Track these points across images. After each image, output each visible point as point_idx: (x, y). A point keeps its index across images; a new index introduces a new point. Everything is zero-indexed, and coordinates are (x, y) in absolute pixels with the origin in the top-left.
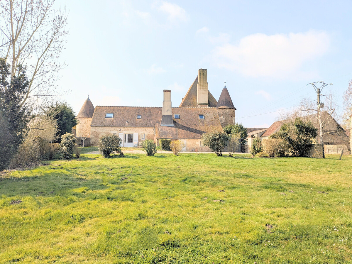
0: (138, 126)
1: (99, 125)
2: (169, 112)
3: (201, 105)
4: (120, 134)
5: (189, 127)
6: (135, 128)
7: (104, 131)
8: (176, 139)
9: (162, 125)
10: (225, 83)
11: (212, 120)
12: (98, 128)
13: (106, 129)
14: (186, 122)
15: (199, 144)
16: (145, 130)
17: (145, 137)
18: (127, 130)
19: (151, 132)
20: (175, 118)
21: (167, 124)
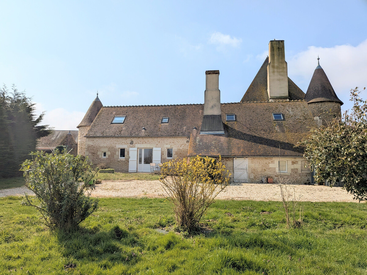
0: (162, 136)
1: (98, 135)
2: (215, 109)
3: (275, 99)
4: (131, 149)
5: (254, 134)
6: (156, 139)
7: (105, 145)
8: (228, 158)
9: (202, 133)
10: (319, 59)
11: (300, 121)
12: (97, 139)
13: (109, 141)
14: (249, 126)
15: (275, 168)
16: (174, 142)
17: (173, 153)
18: (143, 142)
19: (183, 145)
20: (227, 121)
21: (212, 131)
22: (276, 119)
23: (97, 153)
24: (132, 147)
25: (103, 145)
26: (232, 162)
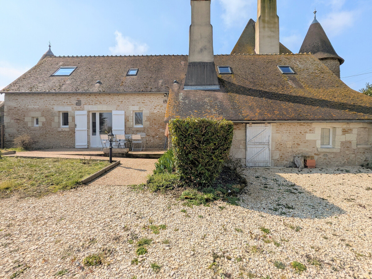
0: (125, 93)
2: (206, 53)
4: (77, 113)
6: (116, 98)
7: (37, 107)
8: (236, 124)
9: (187, 89)
10: (315, 12)
12: (23, 98)
14: (251, 80)
15: (315, 141)
16: (144, 102)
17: (144, 119)
18: (97, 102)
19: (159, 107)
20: (220, 74)
21: (201, 85)
22: (285, 73)
23: (24, 119)
24: (79, 110)
25: (33, 107)
26: (244, 131)
